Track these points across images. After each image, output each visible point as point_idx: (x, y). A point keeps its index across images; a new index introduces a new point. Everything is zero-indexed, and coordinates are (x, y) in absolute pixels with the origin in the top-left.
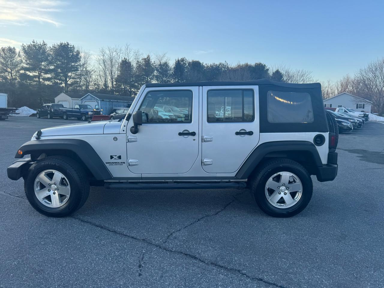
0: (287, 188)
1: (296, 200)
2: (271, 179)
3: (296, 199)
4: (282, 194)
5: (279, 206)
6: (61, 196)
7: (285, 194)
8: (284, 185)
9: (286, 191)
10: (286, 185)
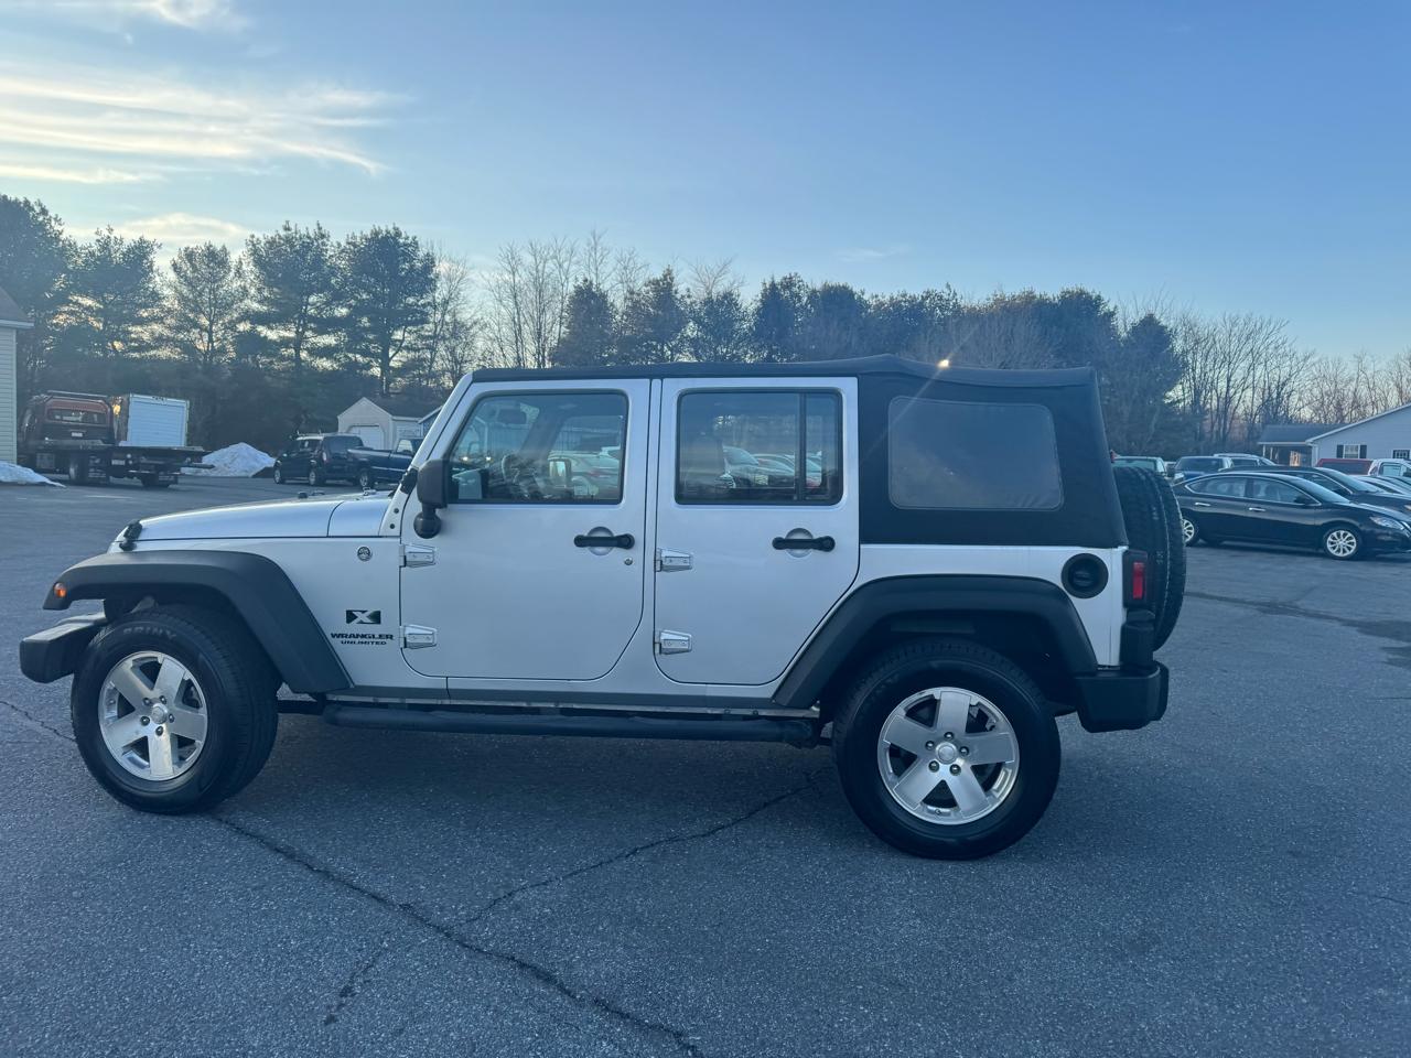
0: (963, 750)
1: (997, 795)
2: (899, 712)
3: (997, 791)
4: (944, 769)
5: (932, 816)
6: (181, 744)
7: (955, 770)
8: (949, 736)
9: (960, 762)
10: (956, 736)
